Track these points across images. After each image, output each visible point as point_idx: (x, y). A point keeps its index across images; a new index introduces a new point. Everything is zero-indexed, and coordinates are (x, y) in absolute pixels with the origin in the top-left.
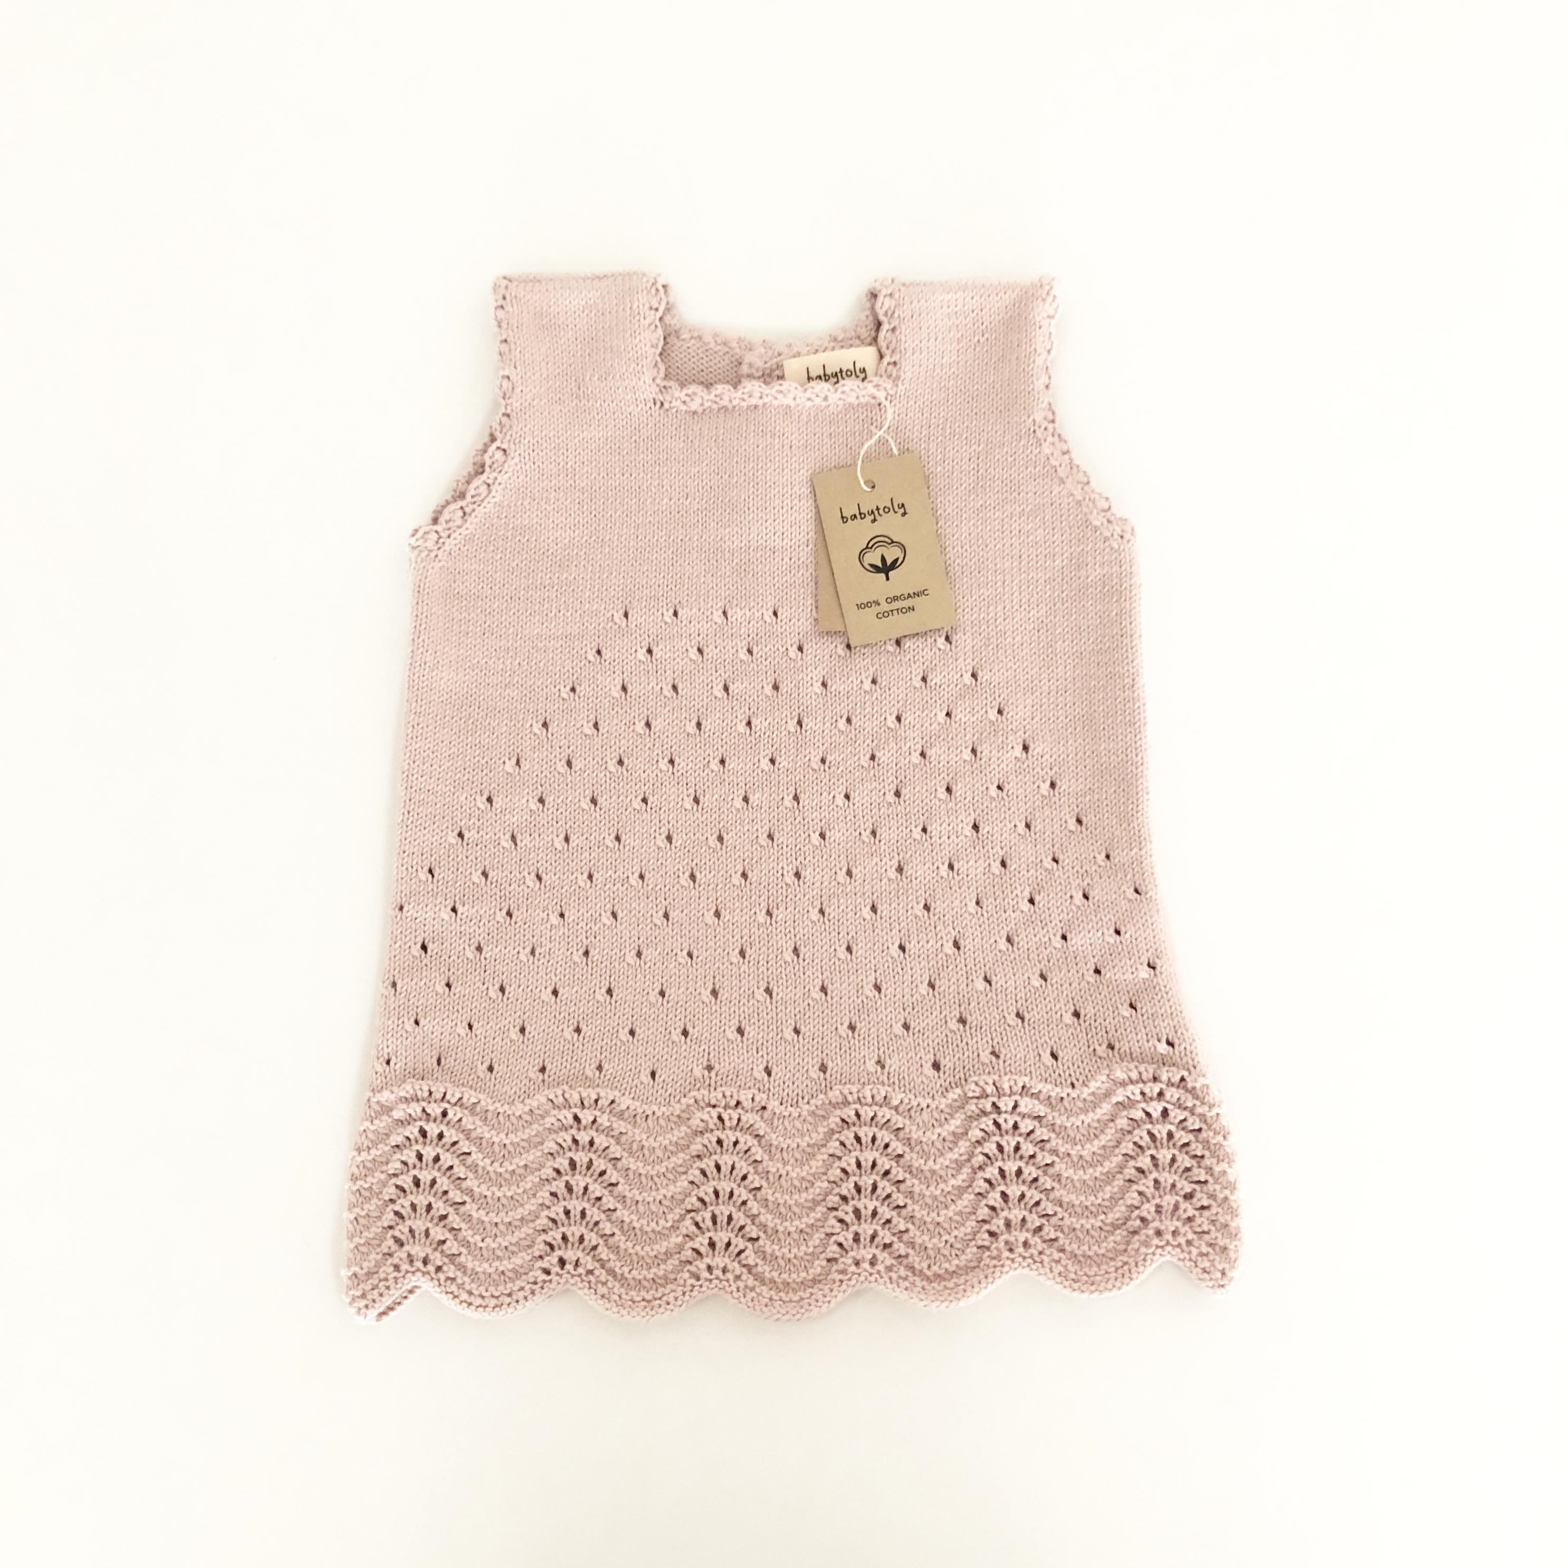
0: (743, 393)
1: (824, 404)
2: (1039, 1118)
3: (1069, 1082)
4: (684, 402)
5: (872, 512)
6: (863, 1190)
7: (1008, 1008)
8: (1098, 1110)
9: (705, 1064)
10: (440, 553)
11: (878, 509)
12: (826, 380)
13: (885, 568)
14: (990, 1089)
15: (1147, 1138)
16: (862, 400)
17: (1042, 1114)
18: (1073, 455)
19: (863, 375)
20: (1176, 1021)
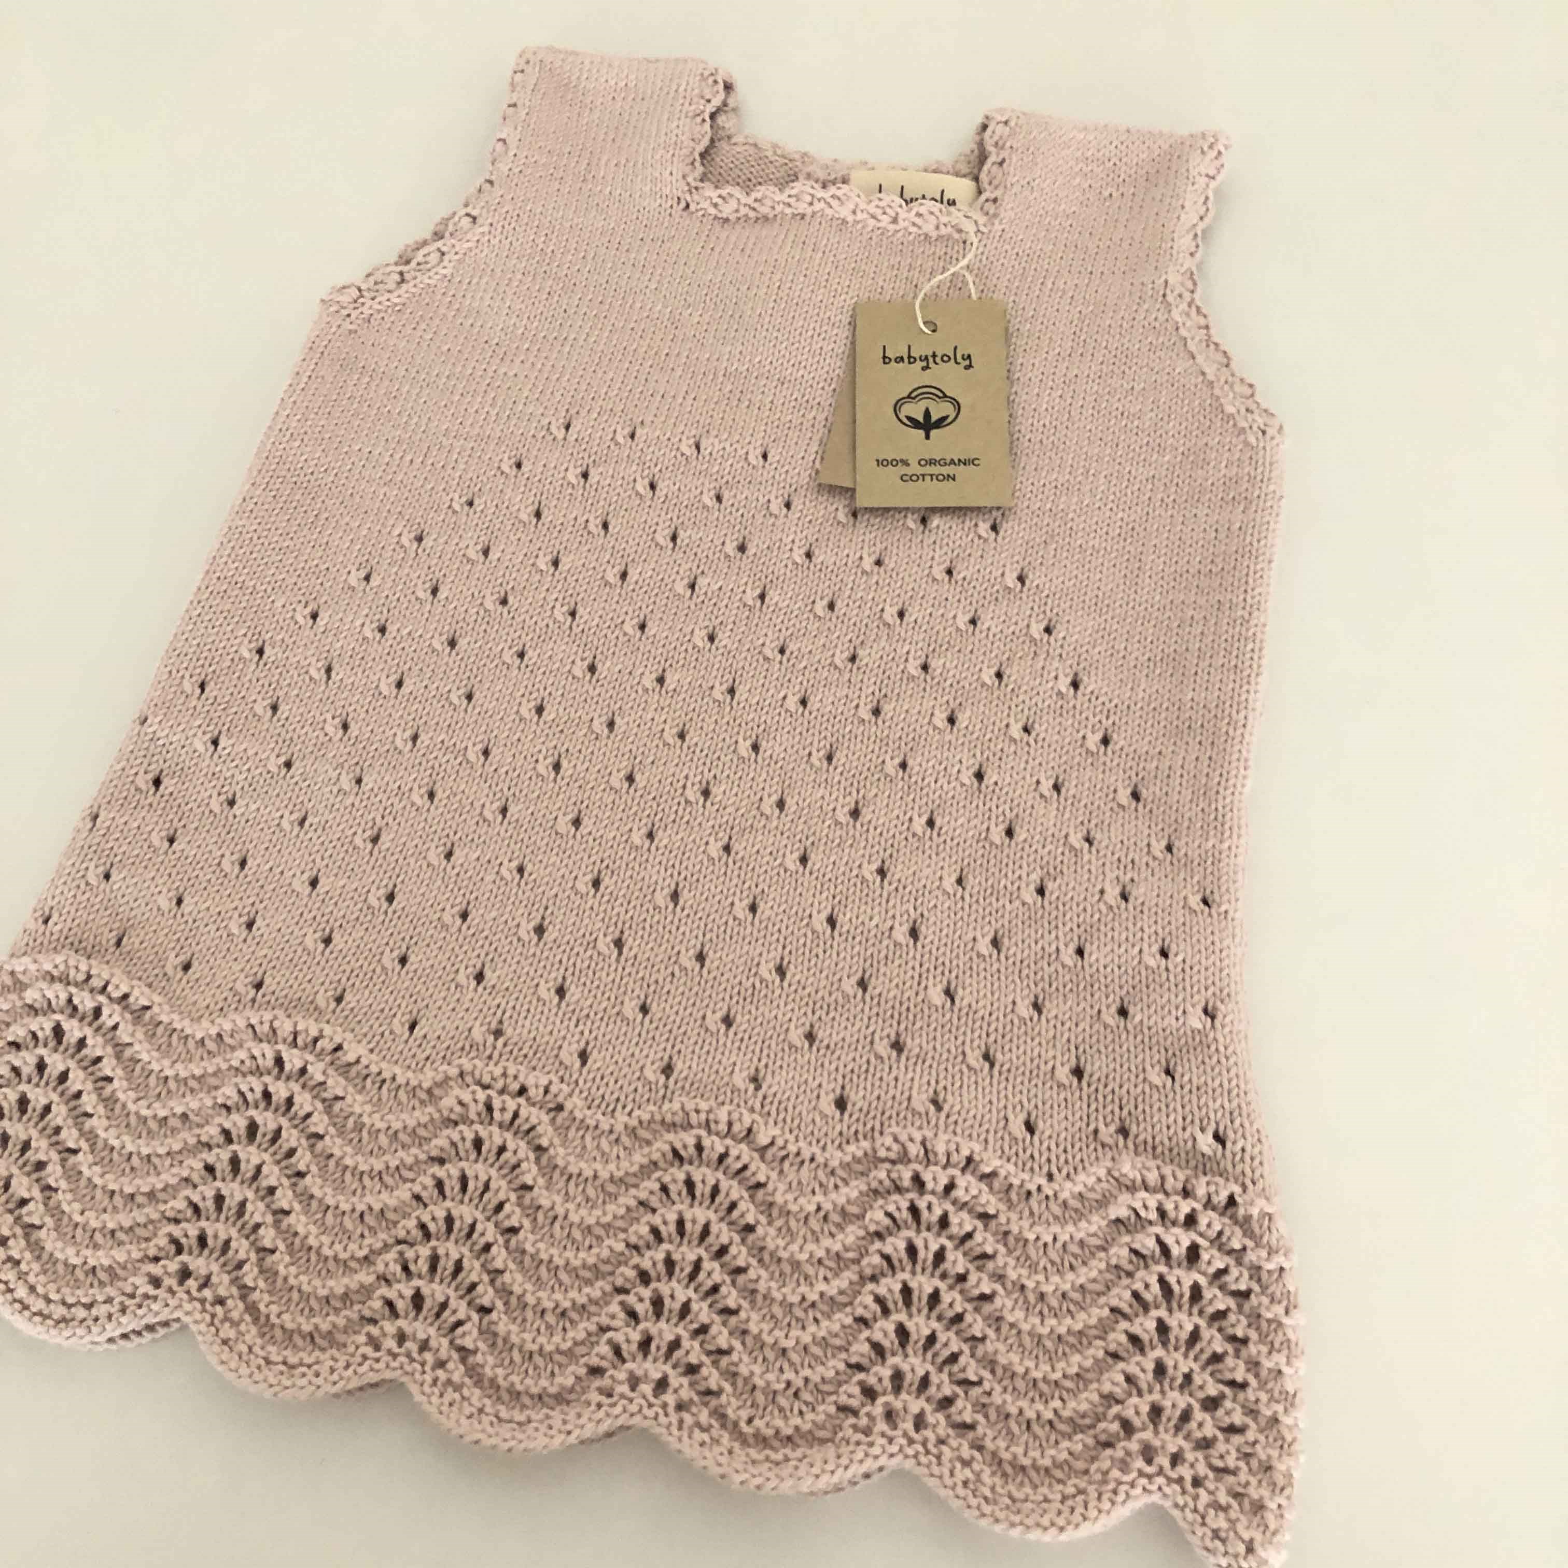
0: (790, 196)
2: (985, 1217)
3: (1045, 1169)
4: (715, 205)
5: (926, 358)
6: (677, 1268)
7: (972, 1041)
8: (1083, 1224)
9: (494, 1026)
10: (354, 314)
11: (934, 356)
13: (927, 425)
14: (914, 1150)
15: (1156, 1288)
18: (1213, 331)
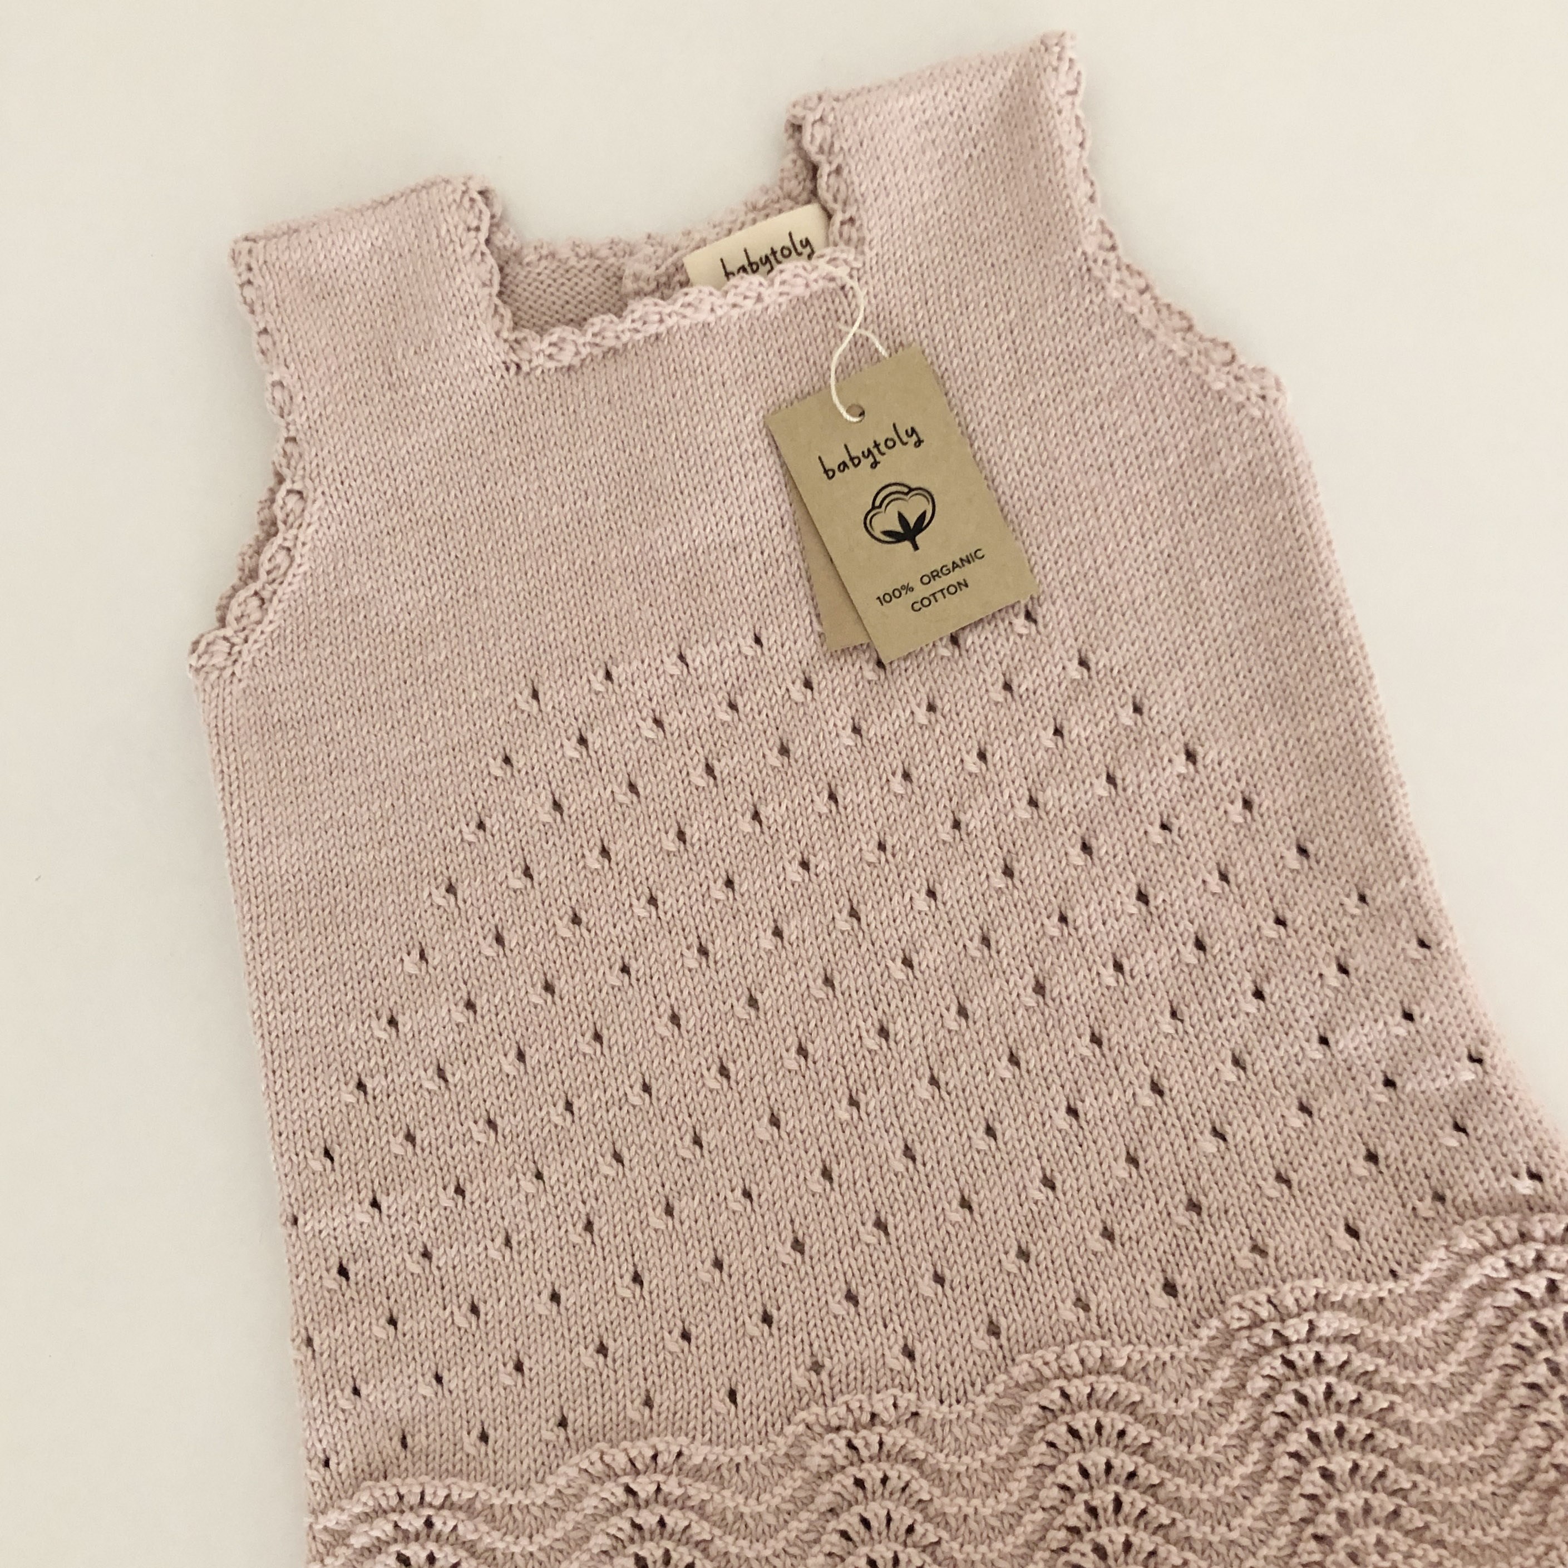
0: (633, 321)
1: (759, 307)
2: (1352, 1339)
3: (1386, 1271)
4: (550, 356)
5: (869, 451)
6: (1100, 1512)
7: (1261, 1171)
8: (1444, 1306)
9: (809, 1362)
10: (237, 669)
11: (877, 445)
12: (754, 272)
13: (909, 532)
14: (1264, 1312)
15: (1532, 1333)
16: (815, 287)
17: (1357, 1332)
19: (808, 250)
20: (1536, 1138)
